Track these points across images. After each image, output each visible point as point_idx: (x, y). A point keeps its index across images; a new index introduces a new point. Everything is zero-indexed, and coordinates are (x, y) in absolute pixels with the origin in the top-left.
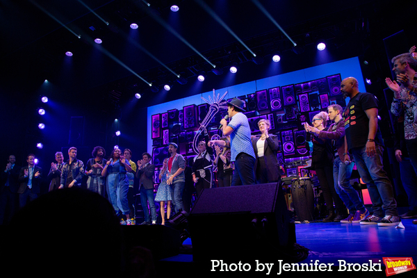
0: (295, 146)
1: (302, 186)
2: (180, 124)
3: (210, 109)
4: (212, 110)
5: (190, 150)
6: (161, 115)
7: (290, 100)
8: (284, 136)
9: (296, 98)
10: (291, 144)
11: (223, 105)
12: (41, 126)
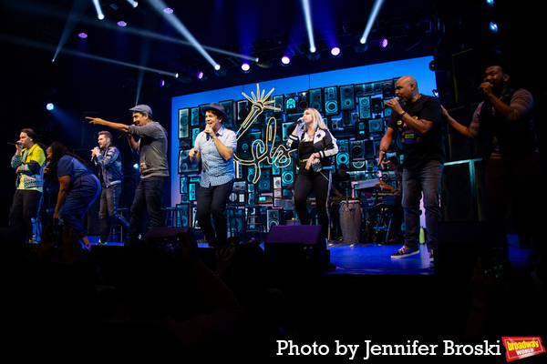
0: (350, 158)
3: (253, 108)
6: (190, 109)
7: (348, 103)
9: (355, 101)
10: (346, 156)
11: (269, 105)
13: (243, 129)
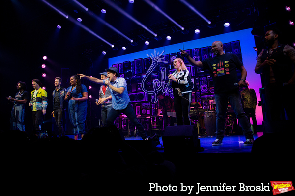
0: (208, 88)
1: (210, 116)
2: (132, 71)
3: (153, 62)
4: (154, 63)
5: (139, 88)
6: (118, 64)
7: (205, 57)
8: (201, 81)
9: (209, 55)
10: (206, 86)
11: (161, 60)
12: (44, 75)
13: (148, 74)
